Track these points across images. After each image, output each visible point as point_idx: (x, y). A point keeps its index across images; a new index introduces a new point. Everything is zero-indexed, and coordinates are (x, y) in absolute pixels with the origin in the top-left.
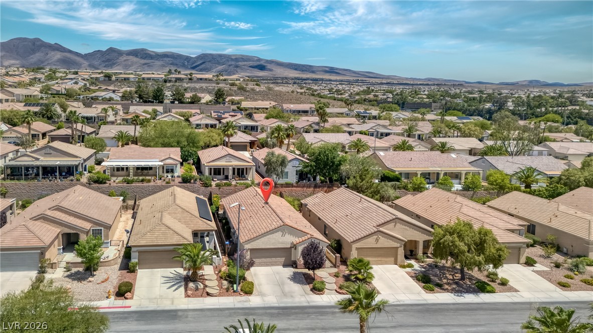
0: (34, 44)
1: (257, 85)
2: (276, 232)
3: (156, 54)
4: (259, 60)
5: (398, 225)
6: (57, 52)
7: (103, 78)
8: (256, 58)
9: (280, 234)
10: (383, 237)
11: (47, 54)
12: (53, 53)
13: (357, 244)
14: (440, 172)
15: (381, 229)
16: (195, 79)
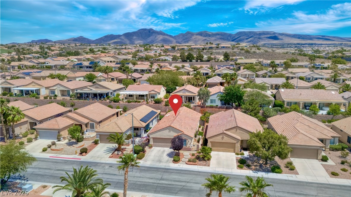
0: (149, 32)
1: (258, 49)
2: (166, 130)
3: (212, 34)
4: (275, 33)
5: (238, 130)
6: (160, 35)
7: (171, 48)
8: (273, 33)
9: (168, 131)
10: (226, 136)
11: (156, 37)
12: (159, 36)
13: (211, 139)
14: (316, 102)
15: (228, 133)
16: (220, 47)
